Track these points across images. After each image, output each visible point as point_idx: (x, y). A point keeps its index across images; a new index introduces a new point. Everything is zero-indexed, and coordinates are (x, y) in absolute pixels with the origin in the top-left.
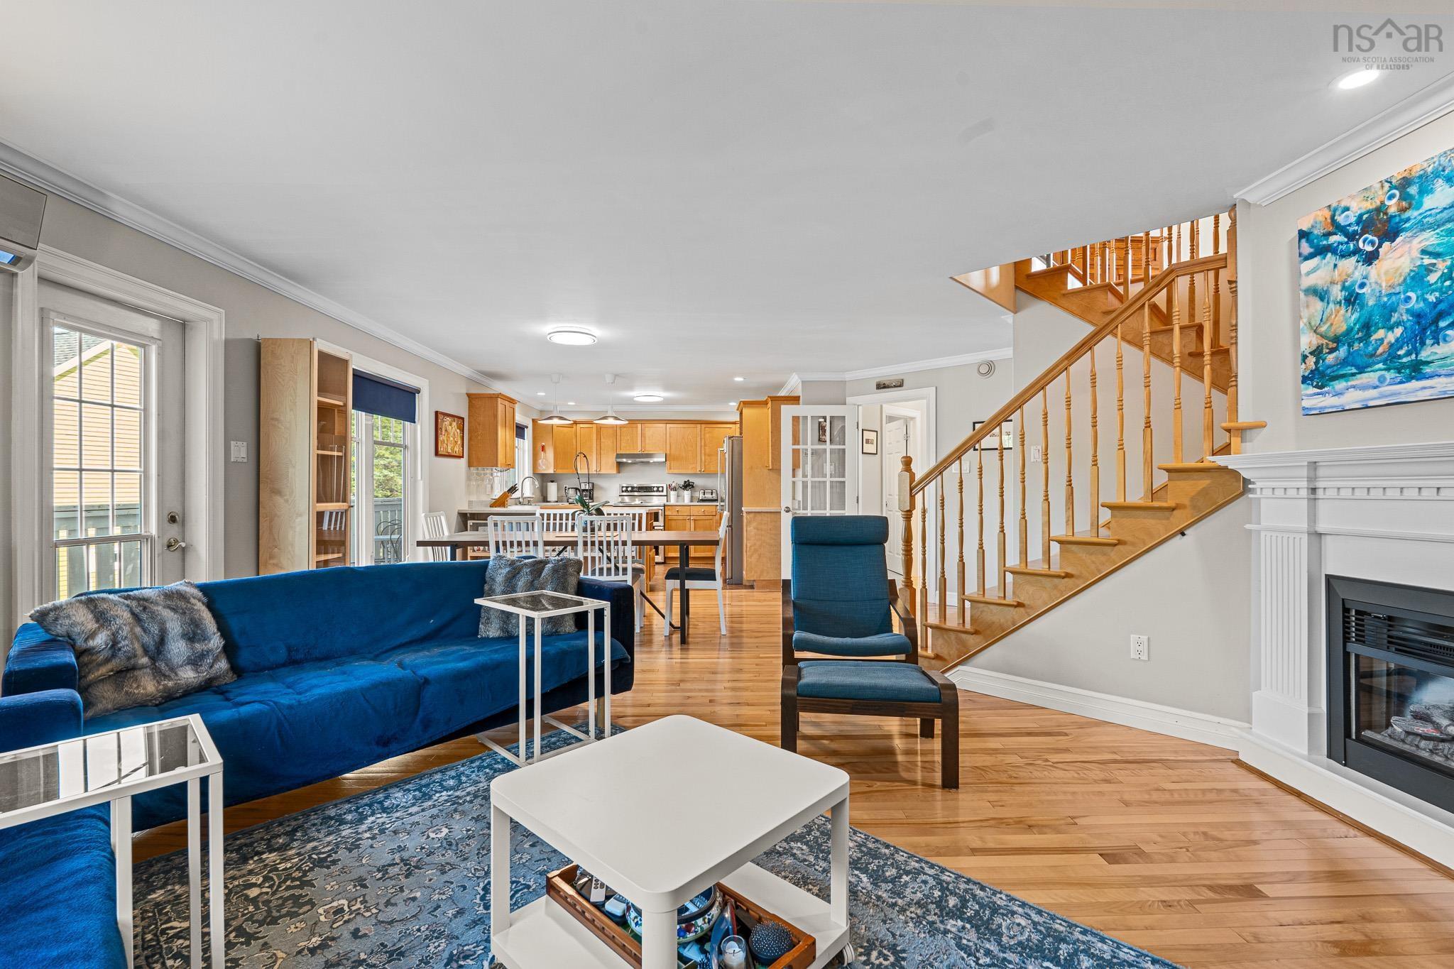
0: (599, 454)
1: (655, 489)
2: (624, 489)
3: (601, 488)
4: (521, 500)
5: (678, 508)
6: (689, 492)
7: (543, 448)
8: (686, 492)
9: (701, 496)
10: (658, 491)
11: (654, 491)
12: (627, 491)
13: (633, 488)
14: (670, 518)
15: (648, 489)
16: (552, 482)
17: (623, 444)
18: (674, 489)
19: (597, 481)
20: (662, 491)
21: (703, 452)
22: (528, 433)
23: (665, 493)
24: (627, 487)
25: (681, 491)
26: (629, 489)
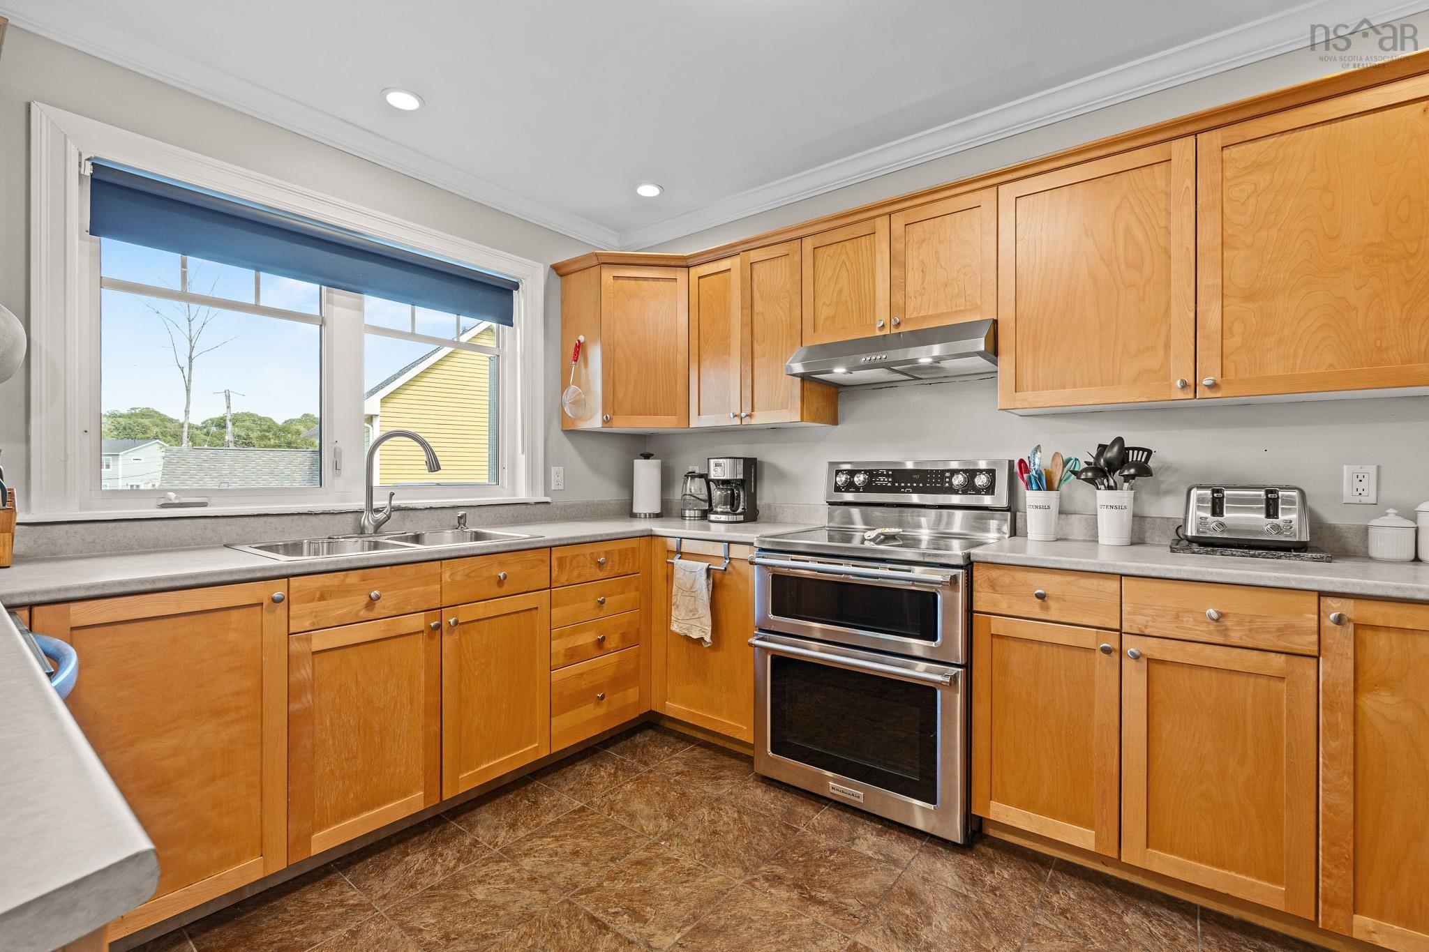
0: (750, 358)
1: (958, 480)
2: (842, 479)
3: (781, 476)
4: (368, 520)
5: (1041, 583)
6: (1124, 496)
7: (579, 349)
8: (1103, 496)
9: (1197, 519)
10: (969, 488)
11: (952, 490)
12: (850, 487)
13: (872, 474)
14: (998, 626)
15: (931, 480)
16: (647, 456)
17: (824, 312)
18: (1046, 482)
19: (766, 453)
20: (990, 489)
21: (1209, 279)
22: (527, 304)
23: (1000, 498)
24: (852, 473)
25: (1080, 492)
26: (859, 479)
